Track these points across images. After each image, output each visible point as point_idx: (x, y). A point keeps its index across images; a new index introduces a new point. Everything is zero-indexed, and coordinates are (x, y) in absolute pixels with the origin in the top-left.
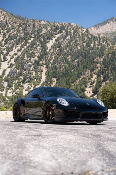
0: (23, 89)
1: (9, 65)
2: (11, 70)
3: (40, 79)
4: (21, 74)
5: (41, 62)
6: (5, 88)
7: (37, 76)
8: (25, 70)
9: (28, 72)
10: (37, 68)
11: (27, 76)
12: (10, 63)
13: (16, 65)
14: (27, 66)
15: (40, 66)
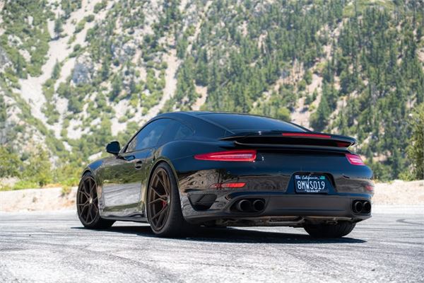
0: (111, 118)
1: (71, 51)
2: (77, 64)
3: (159, 89)
4: (105, 75)
5: (164, 42)
6: (59, 114)
7: (152, 80)
8: (117, 64)
9: (125, 69)
10: (152, 59)
11: (123, 79)
12: (73, 45)
13: (92, 51)
14: (123, 53)
15: (159, 53)
